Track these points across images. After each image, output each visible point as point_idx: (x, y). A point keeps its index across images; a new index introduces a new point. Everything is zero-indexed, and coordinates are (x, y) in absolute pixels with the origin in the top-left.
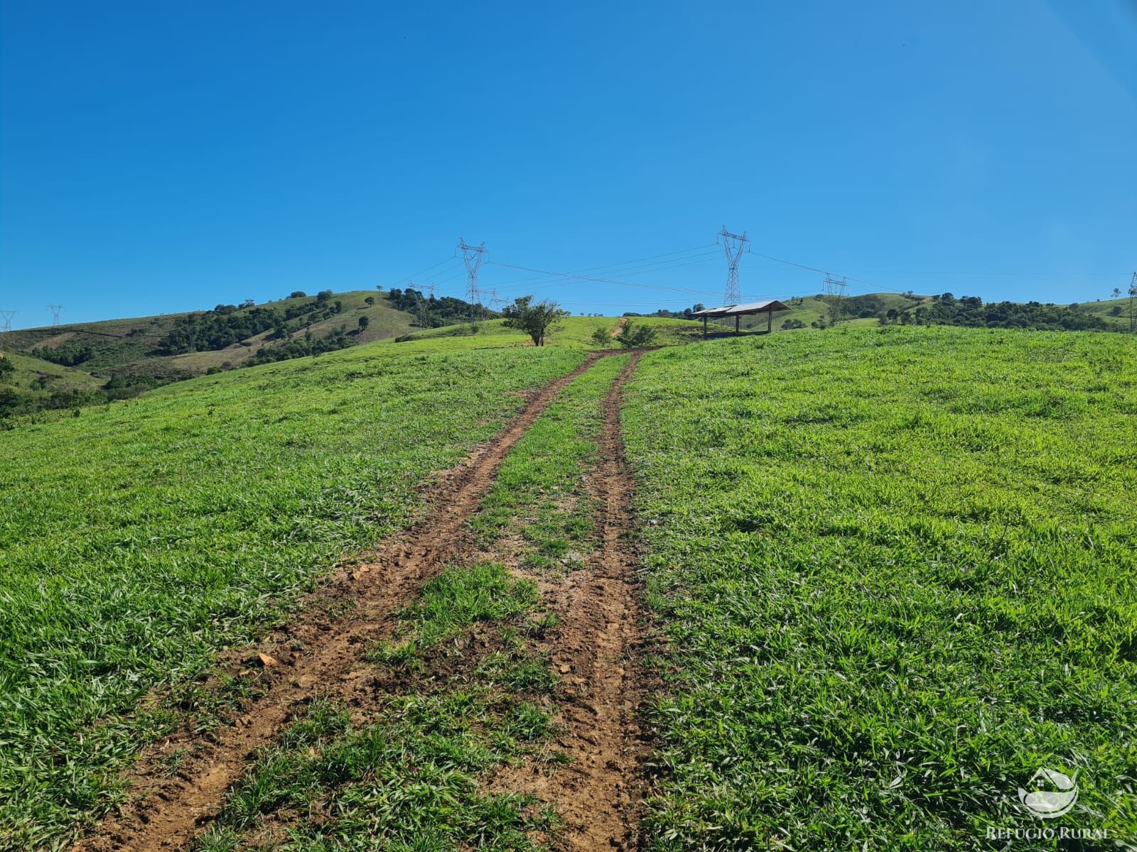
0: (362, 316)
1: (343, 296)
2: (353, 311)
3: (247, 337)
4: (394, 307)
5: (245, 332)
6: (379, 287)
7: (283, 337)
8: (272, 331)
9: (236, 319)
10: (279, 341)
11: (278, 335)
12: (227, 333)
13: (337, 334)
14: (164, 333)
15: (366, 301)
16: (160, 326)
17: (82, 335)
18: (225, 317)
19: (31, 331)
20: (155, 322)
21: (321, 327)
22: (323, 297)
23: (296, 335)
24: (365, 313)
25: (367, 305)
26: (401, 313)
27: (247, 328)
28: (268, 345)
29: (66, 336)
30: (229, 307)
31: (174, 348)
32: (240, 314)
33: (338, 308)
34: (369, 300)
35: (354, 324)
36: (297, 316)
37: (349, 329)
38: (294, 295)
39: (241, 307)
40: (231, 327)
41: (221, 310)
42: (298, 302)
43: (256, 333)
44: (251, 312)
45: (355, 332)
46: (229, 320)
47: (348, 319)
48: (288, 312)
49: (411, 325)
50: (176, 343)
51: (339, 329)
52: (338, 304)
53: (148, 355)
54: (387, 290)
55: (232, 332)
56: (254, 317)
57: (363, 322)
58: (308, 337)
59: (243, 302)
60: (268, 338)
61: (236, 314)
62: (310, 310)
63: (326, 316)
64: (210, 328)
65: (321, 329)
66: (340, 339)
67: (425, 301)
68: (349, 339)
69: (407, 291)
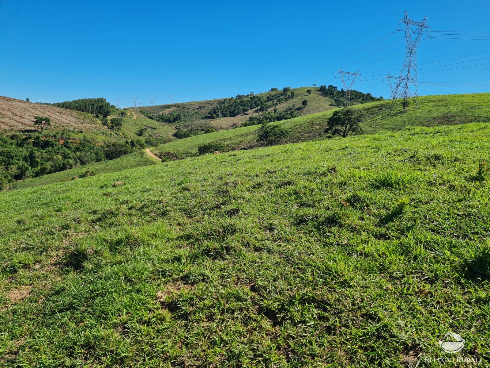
0: (304, 100)
1: (295, 90)
2: (300, 97)
3: (247, 110)
4: (321, 95)
5: (246, 108)
6: (314, 85)
7: (263, 111)
8: (259, 108)
9: (243, 101)
10: (261, 113)
11: (261, 110)
12: (238, 108)
13: (290, 109)
14: (210, 107)
15: (307, 92)
16: (212, 104)
17: (179, 108)
18: (239, 100)
19: (159, 106)
20: (209, 102)
21: (282, 106)
22: (286, 90)
23: (269, 110)
24: (306, 98)
25: (307, 94)
26: (325, 98)
27: (248, 106)
28: (256, 115)
29: (173, 109)
30: (242, 96)
31: (214, 115)
32: (246, 99)
33: (293, 96)
34: (309, 91)
35: (299, 104)
36: (272, 100)
37: (296, 107)
38: (272, 90)
39: (247, 96)
40: (241, 105)
41: (239, 97)
42: (273, 93)
43: (251, 108)
44: (251, 98)
45: (299, 109)
46: (240, 102)
47: (297, 102)
48: (268, 98)
49: (330, 105)
50: (215, 113)
51: (291, 107)
52: (293, 94)
53: (203, 118)
54: (319, 86)
55: (241, 107)
56: (252, 100)
57: (305, 103)
58: (275, 111)
59: (249, 93)
60: (256, 111)
61: (244, 99)
62: (278, 97)
63: (286, 100)
64: (231, 106)
65: (282, 107)
66: (291, 113)
67: (339, 92)
68: (295, 112)
69: (329, 86)
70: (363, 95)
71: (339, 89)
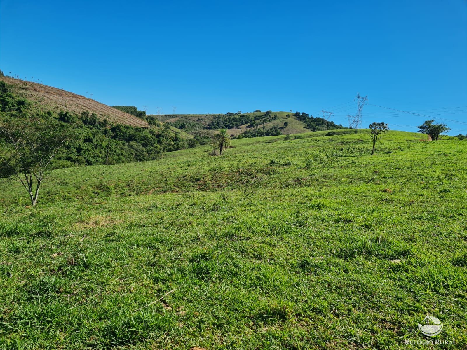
0: (285, 122)
1: (276, 113)
2: (281, 119)
3: (239, 126)
4: (297, 119)
5: (239, 124)
6: (291, 111)
7: (254, 127)
8: (249, 124)
9: (236, 118)
10: (253, 128)
11: (251, 126)
12: (232, 123)
13: (275, 128)
14: (210, 121)
15: (287, 116)
16: (208, 118)
17: (182, 119)
18: (232, 117)
19: (166, 116)
20: (206, 116)
21: (268, 125)
22: (268, 113)
23: (259, 127)
24: (286, 121)
25: (286, 117)
26: (300, 122)
27: (239, 122)
28: (248, 129)
29: (177, 118)
30: (232, 113)
31: (213, 127)
32: (237, 116)
33: (275, 118)
34: (288, 116)
35: (282, 125)
36: (258, 119)
37: (279, 127)
38: (257, 111)
39: (236, 114)
40: (234, 121)
41: (229, 114)
42: (258, 114)
43: (242, 124)
44: (241, 116)
45: (282, 128)
46: (233, 119)
47: (279, 122)
48: (255, 117)
49: (304, 128)
50: (213, 125)
51: (276, 126)
52: (275, 116)
53: (204, 128)
54: (294, 112)
55: (234, 123)
56: (242, 118)
57: (286, 124)
58: (264, 128)
59: (237, 112)
60: (247, 127)
61: (235, 116)
62: (264, 117)
63: (270, 120)
64: (226, 121)
66: (276, 131)
67: (310, 118)
68: (279, 130)
69: (303, 113)
70: (328, 122)
71: (310, 116)
